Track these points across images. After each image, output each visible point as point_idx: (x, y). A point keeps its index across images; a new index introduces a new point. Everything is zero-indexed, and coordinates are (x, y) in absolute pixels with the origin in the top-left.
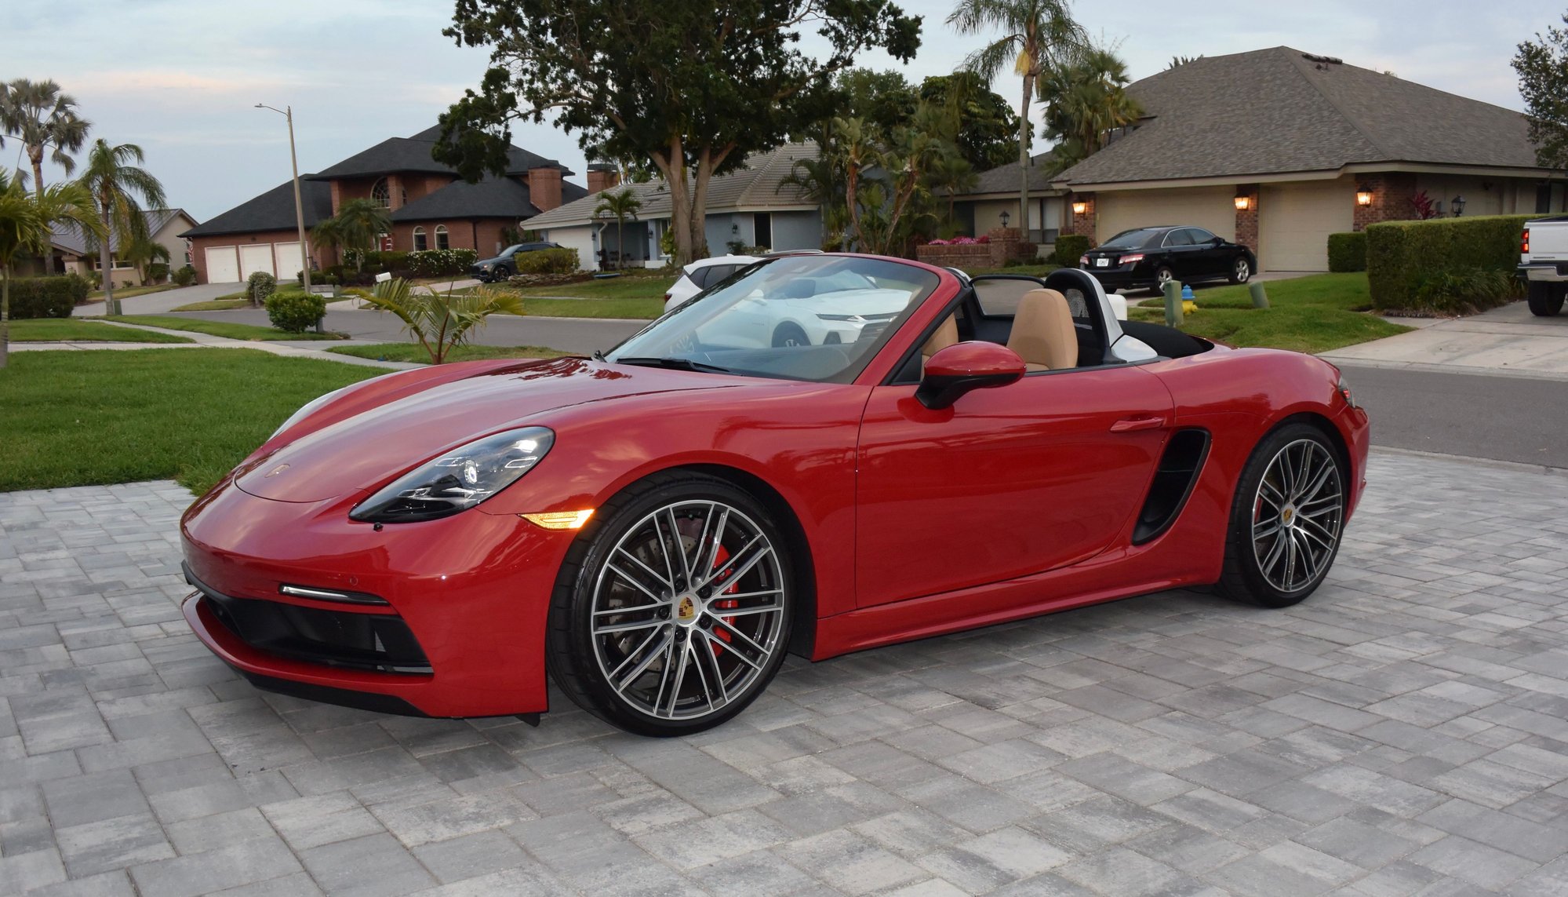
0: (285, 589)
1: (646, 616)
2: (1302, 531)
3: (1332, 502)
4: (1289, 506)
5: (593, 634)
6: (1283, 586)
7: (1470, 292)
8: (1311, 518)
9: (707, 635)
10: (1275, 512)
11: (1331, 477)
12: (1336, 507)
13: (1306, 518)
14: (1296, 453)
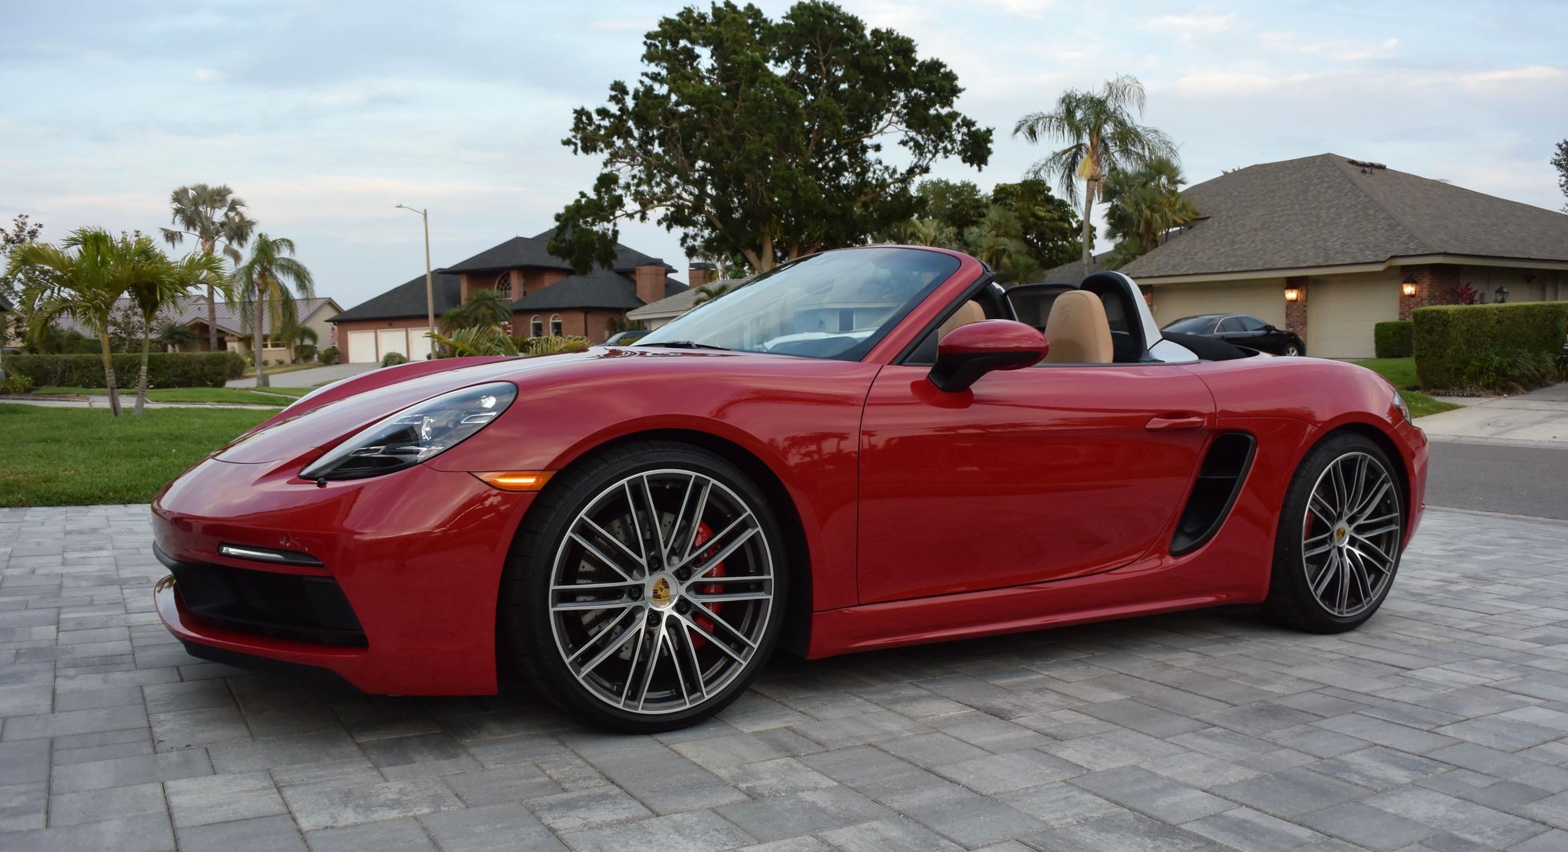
0: (225, 549)
1: (615, 594)
2: (1357, 552)
3: (1390, 522)
4: (1342, 524)
5: (552, 610)
6: (1337, 609)
7: (1517, 372)
8: (1366, 538)
9: (685, 622)
10: (1327, 529)
11: (1387, 495)
12: (1394, 527)
13: (1361, 538)
14: (1349, 466)
